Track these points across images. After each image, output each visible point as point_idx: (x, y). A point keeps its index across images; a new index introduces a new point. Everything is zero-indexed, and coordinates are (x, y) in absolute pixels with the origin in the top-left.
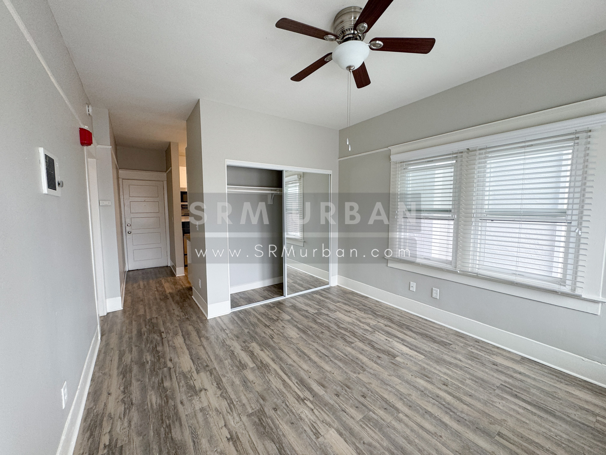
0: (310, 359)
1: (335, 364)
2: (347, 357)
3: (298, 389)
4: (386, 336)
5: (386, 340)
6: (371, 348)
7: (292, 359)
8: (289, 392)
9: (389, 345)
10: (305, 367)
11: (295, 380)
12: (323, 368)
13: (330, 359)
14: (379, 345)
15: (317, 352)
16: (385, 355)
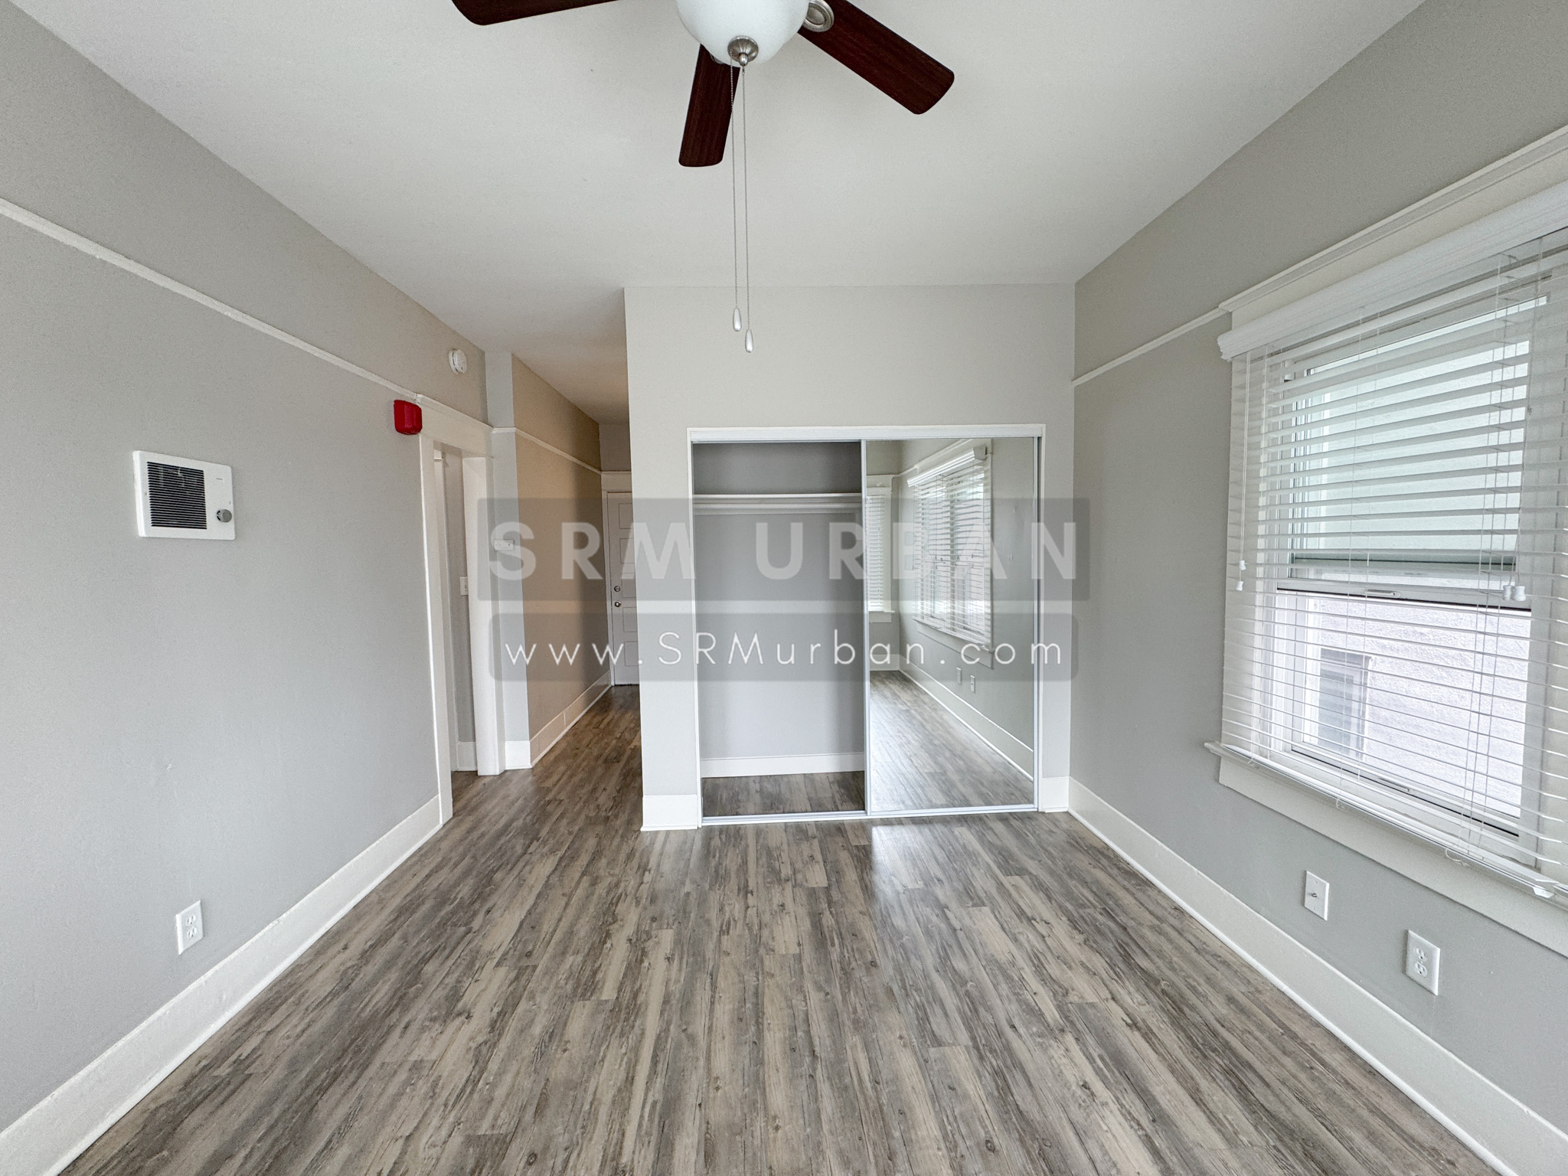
0: (758, 1043)
1: (816, 1098)
2: (875, 1089)
3: (640, 1125)
4: (1098, 1072)
5: (1085, 1086)
6: (989, 1095)
7: (711, 1019)
8: (611, 1120)
9: (1078, 1115)
10: (722, 1063)
11: (657, 1093)
12: (764, 1094)
13: (814, 1070)
14: (1035, 1096)
15: (799, 1024)
16: (1021, 1151)
